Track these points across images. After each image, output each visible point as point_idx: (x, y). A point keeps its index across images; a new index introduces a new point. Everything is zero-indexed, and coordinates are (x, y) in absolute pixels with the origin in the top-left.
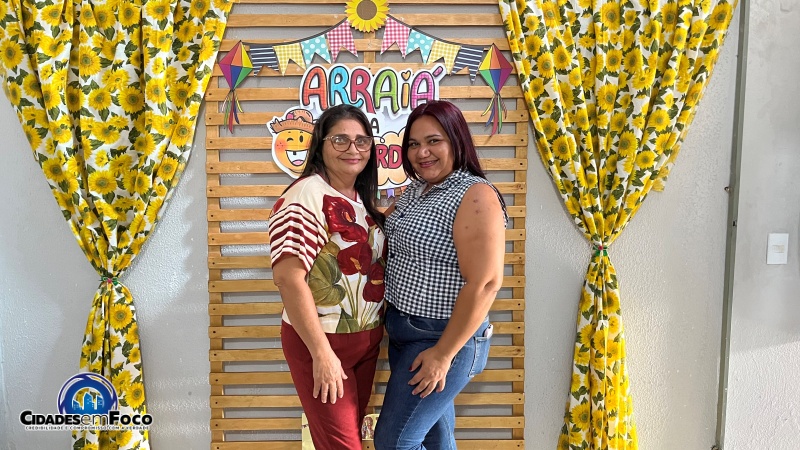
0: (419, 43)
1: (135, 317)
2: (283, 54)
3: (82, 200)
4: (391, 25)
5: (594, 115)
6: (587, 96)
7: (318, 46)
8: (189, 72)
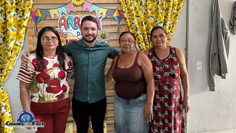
0: (95, 9)
1: (8, 97)
2: (52, 12)
4: (86, 3)
5: (147, 29)
6: (145, 24)
7: (63, 10)
8: (21, 18)
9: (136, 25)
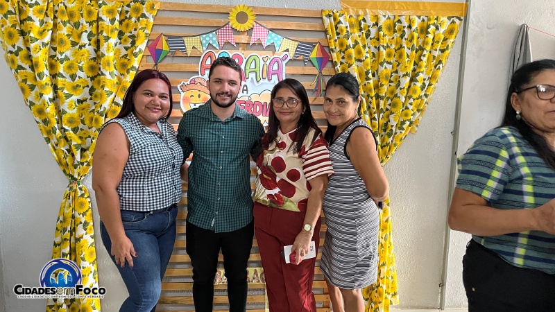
0: (274, 40)
1: (90, 206)
2: (189, 43)
3: (58, 131)
4: (257, 27)
5: (377, 87)
6: (373, 75)
7: (211, 39)
8: (129, 52)
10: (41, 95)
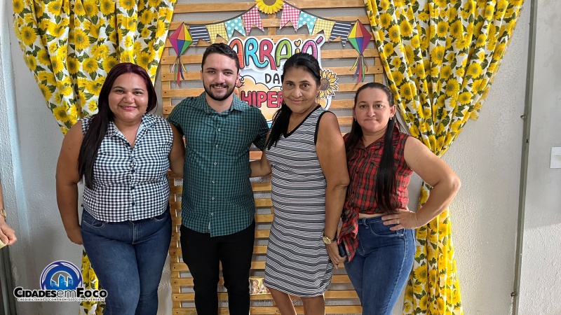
0: (306, 21)
2: (214, 31)
4: (287, 8)
5: (429, 68)
6: (424, 54)
7: (236, 25)
8: (149, 45)
9: (401, 59)
10: (62, 96)
